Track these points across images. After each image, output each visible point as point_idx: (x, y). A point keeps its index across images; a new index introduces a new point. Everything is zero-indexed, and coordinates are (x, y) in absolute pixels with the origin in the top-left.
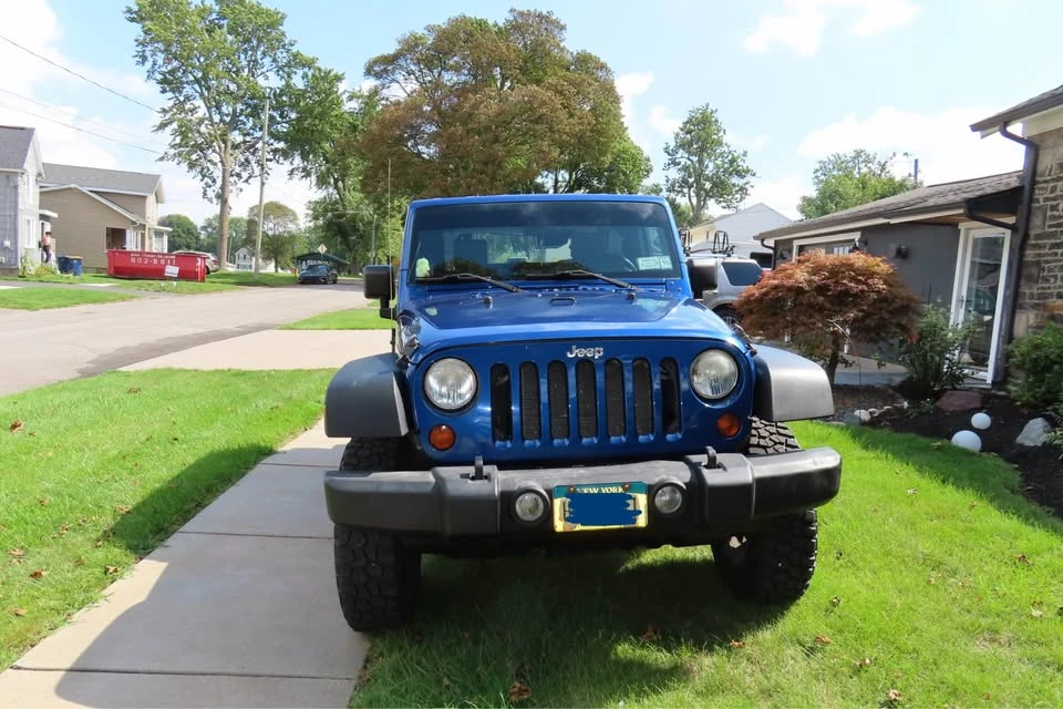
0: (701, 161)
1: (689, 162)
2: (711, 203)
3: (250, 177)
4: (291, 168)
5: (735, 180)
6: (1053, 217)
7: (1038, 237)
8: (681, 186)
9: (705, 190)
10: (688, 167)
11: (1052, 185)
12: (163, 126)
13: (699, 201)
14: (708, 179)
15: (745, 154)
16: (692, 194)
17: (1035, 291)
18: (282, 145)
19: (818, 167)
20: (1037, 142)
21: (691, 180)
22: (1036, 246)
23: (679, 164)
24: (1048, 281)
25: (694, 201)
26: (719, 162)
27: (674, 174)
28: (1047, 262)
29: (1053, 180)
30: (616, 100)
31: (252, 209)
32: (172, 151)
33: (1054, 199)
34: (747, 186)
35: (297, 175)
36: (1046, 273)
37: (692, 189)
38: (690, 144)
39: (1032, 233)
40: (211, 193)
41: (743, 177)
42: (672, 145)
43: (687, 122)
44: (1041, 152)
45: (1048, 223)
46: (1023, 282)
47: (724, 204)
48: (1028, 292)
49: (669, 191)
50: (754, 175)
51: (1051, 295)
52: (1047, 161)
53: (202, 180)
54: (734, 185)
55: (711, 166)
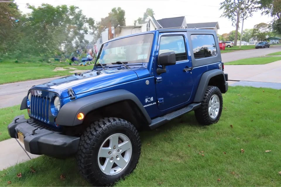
3: (246, 18)
4: (262, 12)
12: (221, 8)
18: (260, 5)
31: (255, 26)
32: (224, 14)
35: (264, 14)
40: (234, 24)
53: (232, 21)
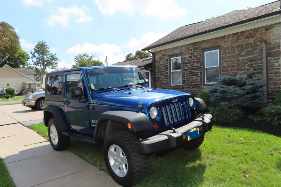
0: (43, 56)
1: (39, 56)
2: (47, 68)
5: (53, 61)
6: (160, 68)
7: (157, 72)
8: (37, 63)
9: (45, 64)
10: (39, 58)
11: (158, 62)
13: (44, 67)
14: (46, 61)
15: (55, 54)
16: (41, 65)
17: (159, 84)
19: (75, 57)
20: (154, 53)
21: (40, 61)
22: (157, 74)
23: (36, 57)
24: (161, 81)
25: (42, 67)
26: (48, 56)
27: (35, 60)
28: (160, 77)
29: (159, 61)
30: (17, 38)
33: (160, 65)
34: (57, 63)
36: (160, 80)
37: (41, 64)
38: (39, 51)
39: (156, 72)
41: (56, 60)
42: (33, 51)
43: (37, 45)
44: (155, 55)
45: (159, 70)
46: (156, 82)
47: (51, 68)
48: (157, 84)
49: (34, 64)
50: (59, 60)
51: (162, 84)
52: (157, 57)
54: (53, 63)
55: (46, 57)
